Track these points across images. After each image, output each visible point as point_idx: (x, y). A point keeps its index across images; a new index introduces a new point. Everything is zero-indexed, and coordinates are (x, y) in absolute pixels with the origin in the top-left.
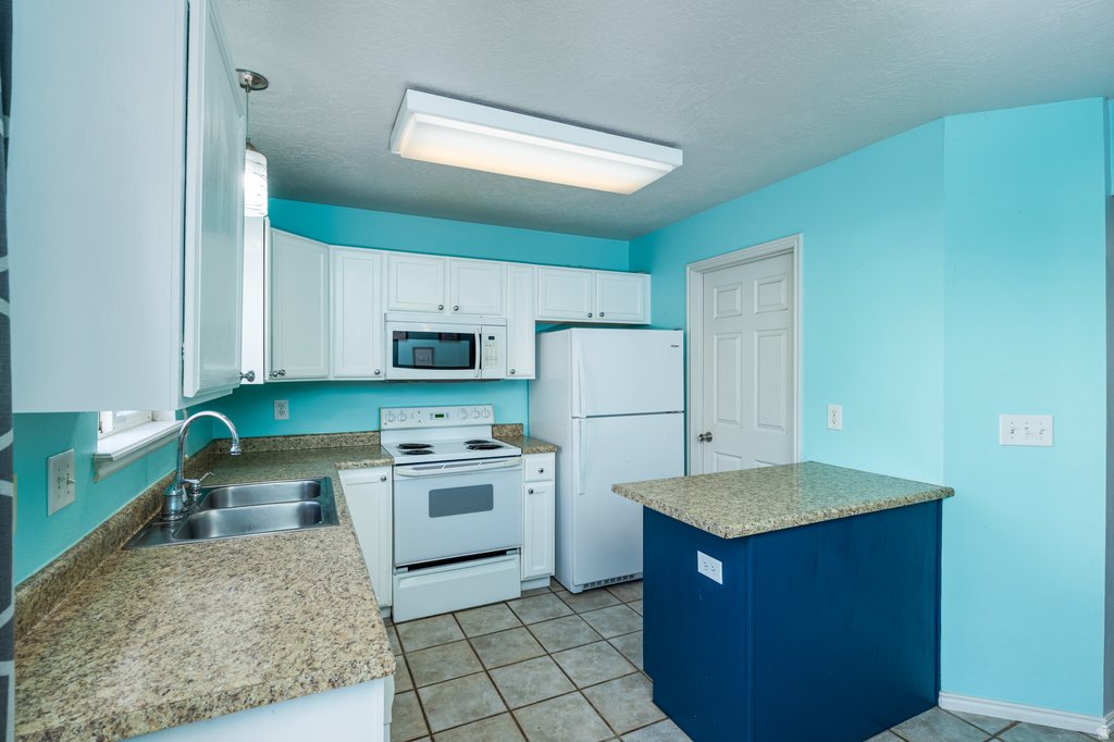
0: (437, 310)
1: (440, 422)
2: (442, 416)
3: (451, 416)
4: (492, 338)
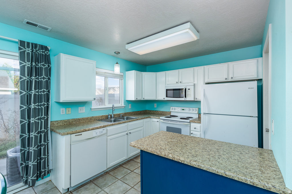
0: (176, 83)
1: (183, 111)
2: (184, 110)
3: (186, 110)
4: (189, 89)
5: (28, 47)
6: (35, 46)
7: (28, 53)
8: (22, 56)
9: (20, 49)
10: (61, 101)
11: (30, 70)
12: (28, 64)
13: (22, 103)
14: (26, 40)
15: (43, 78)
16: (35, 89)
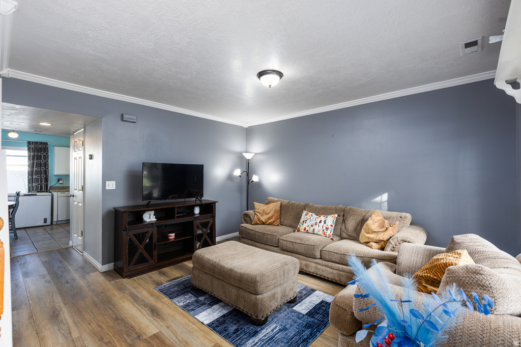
5: (33, 144)
6: (36, 143)
7: (33, 148)
8: (29, 149)
9: (28, 146)
10: (55, 174)
11: (34, 157)
12: (32, 154)
13: (28, 175)
14: (31, 140)
15: (42, 161)
16: (36, 167)
